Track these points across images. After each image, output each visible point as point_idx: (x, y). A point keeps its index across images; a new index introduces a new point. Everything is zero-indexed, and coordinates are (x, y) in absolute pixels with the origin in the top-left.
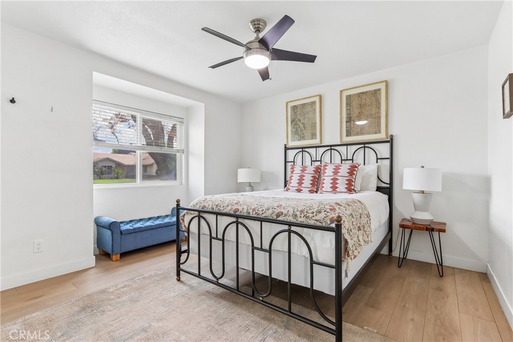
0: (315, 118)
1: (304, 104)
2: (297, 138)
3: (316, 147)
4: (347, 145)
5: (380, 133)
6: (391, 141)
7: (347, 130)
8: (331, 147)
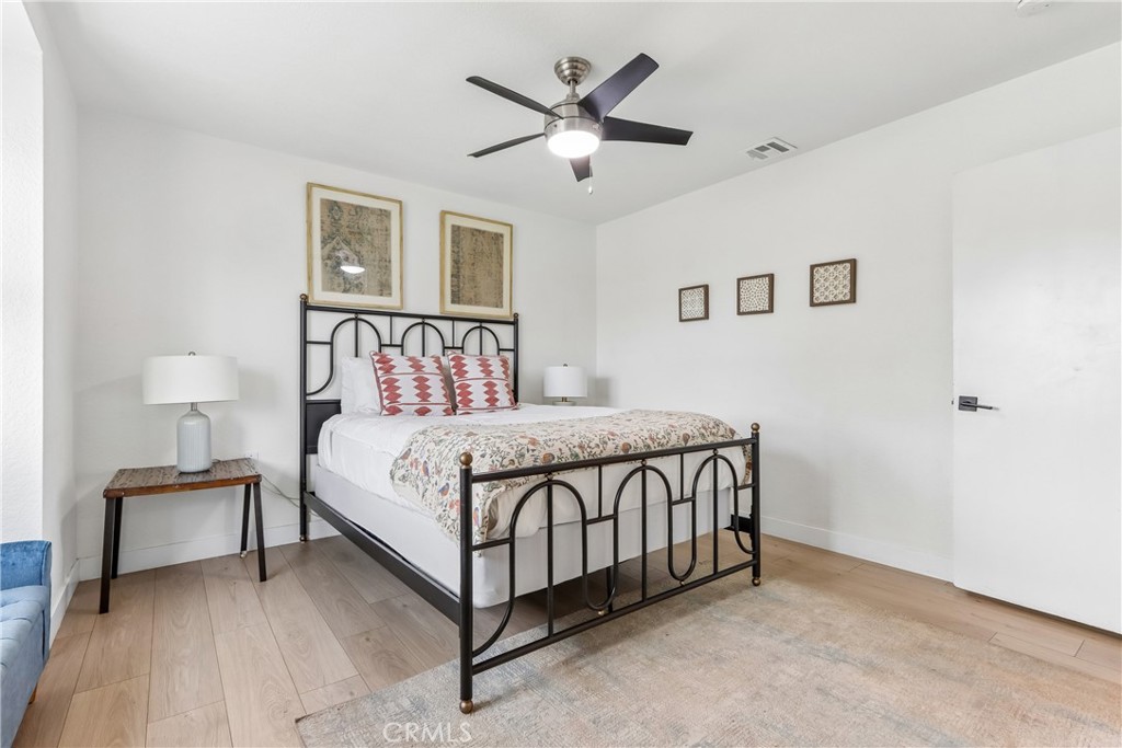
0: (387, 249)
1: (361, 207)
2: (339, 285)
3: (392, 315)
4: (453, 319)
5: (502, 307)
6: (515, 323)
7: (452, 291)
8: (424, 320)
